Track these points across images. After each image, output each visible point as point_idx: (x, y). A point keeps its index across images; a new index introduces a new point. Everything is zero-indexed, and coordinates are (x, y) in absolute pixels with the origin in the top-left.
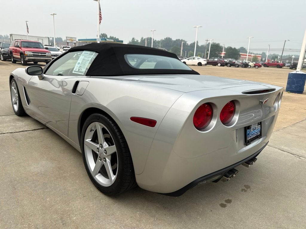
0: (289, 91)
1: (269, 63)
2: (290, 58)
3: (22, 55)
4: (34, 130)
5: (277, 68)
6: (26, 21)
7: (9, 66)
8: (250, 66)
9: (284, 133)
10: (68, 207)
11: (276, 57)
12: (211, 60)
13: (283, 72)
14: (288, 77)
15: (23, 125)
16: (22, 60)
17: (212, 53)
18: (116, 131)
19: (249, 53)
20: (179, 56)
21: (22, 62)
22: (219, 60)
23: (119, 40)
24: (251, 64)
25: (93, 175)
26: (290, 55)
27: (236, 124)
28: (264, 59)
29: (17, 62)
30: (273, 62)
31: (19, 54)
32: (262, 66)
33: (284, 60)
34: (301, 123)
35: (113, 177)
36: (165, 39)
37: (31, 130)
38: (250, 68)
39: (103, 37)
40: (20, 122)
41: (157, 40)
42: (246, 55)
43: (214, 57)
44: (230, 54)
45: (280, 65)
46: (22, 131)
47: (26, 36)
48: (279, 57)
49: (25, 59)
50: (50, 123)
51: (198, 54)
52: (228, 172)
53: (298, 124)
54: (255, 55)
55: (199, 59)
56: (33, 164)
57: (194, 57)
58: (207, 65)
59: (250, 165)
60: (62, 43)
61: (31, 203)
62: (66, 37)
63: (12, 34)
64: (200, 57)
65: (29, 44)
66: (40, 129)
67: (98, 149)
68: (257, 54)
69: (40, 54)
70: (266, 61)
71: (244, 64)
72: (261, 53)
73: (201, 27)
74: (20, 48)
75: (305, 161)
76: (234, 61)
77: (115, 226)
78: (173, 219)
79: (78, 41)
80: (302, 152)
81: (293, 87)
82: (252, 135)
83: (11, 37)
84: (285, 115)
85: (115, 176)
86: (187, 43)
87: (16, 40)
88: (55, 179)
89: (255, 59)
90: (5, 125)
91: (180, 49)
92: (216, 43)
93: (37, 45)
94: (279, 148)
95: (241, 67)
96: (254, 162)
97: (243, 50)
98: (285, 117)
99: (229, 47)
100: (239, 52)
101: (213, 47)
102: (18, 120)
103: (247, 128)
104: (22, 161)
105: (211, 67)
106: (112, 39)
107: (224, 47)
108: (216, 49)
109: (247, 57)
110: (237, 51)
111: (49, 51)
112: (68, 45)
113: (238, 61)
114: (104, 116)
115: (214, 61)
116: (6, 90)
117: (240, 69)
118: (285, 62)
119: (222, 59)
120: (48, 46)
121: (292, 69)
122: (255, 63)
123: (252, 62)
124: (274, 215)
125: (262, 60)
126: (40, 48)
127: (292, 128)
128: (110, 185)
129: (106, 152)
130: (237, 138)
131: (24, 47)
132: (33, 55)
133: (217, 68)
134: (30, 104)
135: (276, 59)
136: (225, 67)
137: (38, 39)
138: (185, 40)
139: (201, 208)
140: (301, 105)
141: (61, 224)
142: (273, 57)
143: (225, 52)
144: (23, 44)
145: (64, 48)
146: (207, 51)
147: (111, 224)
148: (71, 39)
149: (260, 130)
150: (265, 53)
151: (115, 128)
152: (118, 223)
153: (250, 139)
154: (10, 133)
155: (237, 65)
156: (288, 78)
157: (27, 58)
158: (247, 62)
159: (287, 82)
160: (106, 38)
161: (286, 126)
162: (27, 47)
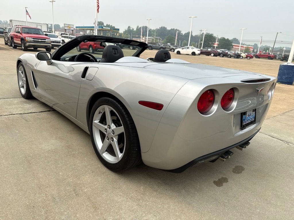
0: (279, 82)
1: (260, 54)
2: (281, 50)
3: (23, 41)
4: (42, 112)
5: (269, 59)
6: (26, 8)
7: (10, 51)
8: (242, 57)
9: (274, 121)
10: (79, 181)
11: (268, 49)
12: (205, 50)
13: (274, 64)
14: (280, 68)
15: (30, 107)
16: (23, 45)
17: (206, 43)
18: (124, 113)
19: (241, 45)
20: (174, 45)
21: (23, 48)
22: (212, 50)
23: (115, 28)
24: (243, 55)
25: (100, 153)
26: (281, 47)
27: (234, 110)
28: (255, 51)
29: (17, 48)
30: (264, 53)
31: (20, 40)
32: (254, 57)
33: (275, 52)
34: (290, 112)
35: (120, 155)
36: (160, 28)
37: (38, 112)
38: (242, 59)
39: (99, 25)
40: (28, 104)
41: (152, 29)
42: (239, 46)
43: (208, 47)
44: (223, 45)
45: (271, 57)
46: (30, 113)
47: (26, 22)
48: (270, 49)
49: (26, 45)
50: (56, 105)
51: (191, 44)
52: (224, 153)
53: (288, 114)
54: (247, 46)
55: (194, 49)
56: (44, 143)
57: (188, 46)
58: (201, 55)
59: (244, 148)
60: (60, 30)
61: (46, 176)
62: (64, 24)
63: (12, 20)
64: (194, 46)
65: (29, 30)
66: (47, 111)
67: (106, 129)
68: (250, 45)
69: (40, 40)
70: (258, 52)
71: (236, 55)
72: (253, 44)
73: (196, 17)
74: (20, 34)
75: (293, 147)
76: (227, 52)
77: (122, 198)
78: (173, 193)
79: (75, 28)
80: (290, 139)
81: (284, 78)
82: (247, 120)
83: (11, 22)
84: (275, 105)
85: (122, 154)
86: (181, 32)
87: (16, 25)
88: (65, 156)
89: (247, 50)
90: (14, 106)
91: (175, 39)
92: (209, 33)
93: (37, 31)
94: (269, 134)
95: (233, 58)
96: (248, 146)
97: (236, 41)
98: (275, 106)
99: (222, 38)
100: (232, 42)
101: (207, 37)
102: (26, 103)
103: (243, 114)
104: (34, 140)
105: (204, 56)
106: (109, 27)
107: (218, 38)
108: (209, 39)
109: (240, 48)
110: (230, 42)
111: (48, 38)
112: (66, 32)
113: (231, 51)
114: (113, 100)
115: (207, 51)
116: (11, 74)
117: (232, 59)
118: (276, 54)
119: (215, 49)
120: (47, 32)
121: (282, 61)
122: (247, 54)
123: (244, 53)
124: (264, 193)
125: (253, 51)
126: (40, 34)
127: (282, 117)
128: (117, 162)
129: (114, 132)
130: (234, 123)
131: (24, 33)
132: (33, 41)
133: (210, 58)
134: (38, 88)
135: (267, 50)
136: (218, 58)
137: (37, 25)
138: (180, 30)
139: (199, 185)
140: (290, 96)
141: (74, 195)
142: (264, 49)
143: (218, 43)
144: (24, 30)
145: (62, 35)
146: (200, 41)
147: (119, 196)
148: (69, 26)
149: (254, 116)
150: (257, 44)
151: (123, 111)
152: (125, 195)
153: (246, 124)
154: (19, 114)
155: (230, 56)
156: (279, 70)
157: (28, 44)
158: (239, 53)
159: (278, 73)
160: (102, 26)
161: (276, 115)
162: (28, 33)
